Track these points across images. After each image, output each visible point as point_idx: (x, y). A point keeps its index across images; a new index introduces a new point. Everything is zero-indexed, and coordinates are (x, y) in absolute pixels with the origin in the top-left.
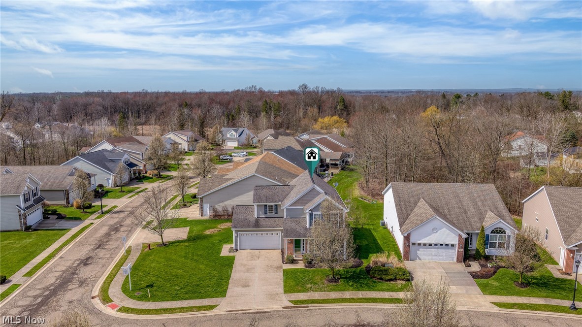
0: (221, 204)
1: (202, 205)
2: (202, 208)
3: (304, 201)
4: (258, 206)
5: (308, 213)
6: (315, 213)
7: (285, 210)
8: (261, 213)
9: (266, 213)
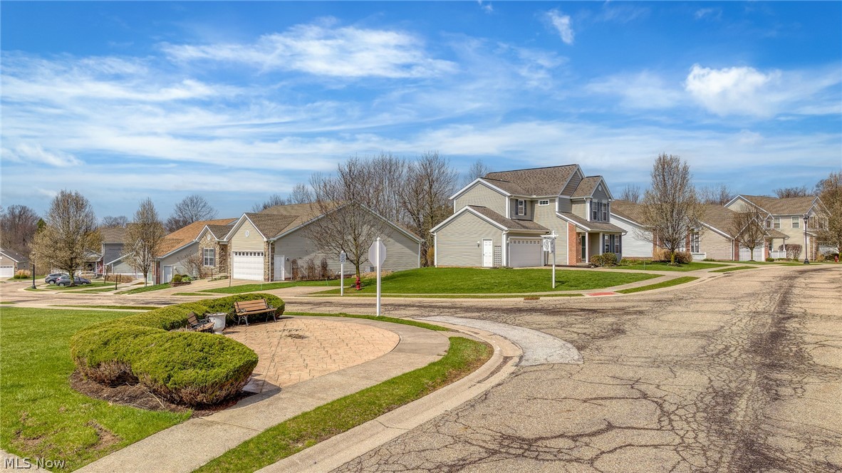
0: (307, 258)
1: (273, 259)
2: (272, 264)
3: (570, 189)
4: (511, 200)
5: (589, 201)
6: (594, 200)
7: (557, 200)
8: (514, 213)
9: (517, 214)
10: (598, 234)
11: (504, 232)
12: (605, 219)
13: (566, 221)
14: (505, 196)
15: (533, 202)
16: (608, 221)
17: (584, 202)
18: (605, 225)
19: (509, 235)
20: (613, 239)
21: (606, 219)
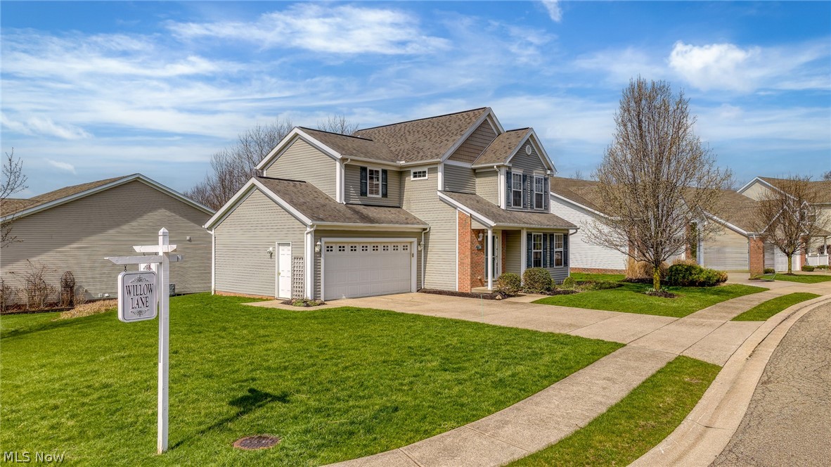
3: (468, 149)
4: (348, 168)
5: (503, 171)
6: (514, 171)
7: (440, 168)
8: (354, 192)
9: (363, 193)
10: (517, 233)
11: (309, 229)
12: (539, 205)
13: (455, 208)
14: (335, 159)
15: (402, 173)
16: (547, 207)
17: (495, 173)
18: (536, 217)
19: (318, 234)
20: (552, 240)
21: (541, 203)
